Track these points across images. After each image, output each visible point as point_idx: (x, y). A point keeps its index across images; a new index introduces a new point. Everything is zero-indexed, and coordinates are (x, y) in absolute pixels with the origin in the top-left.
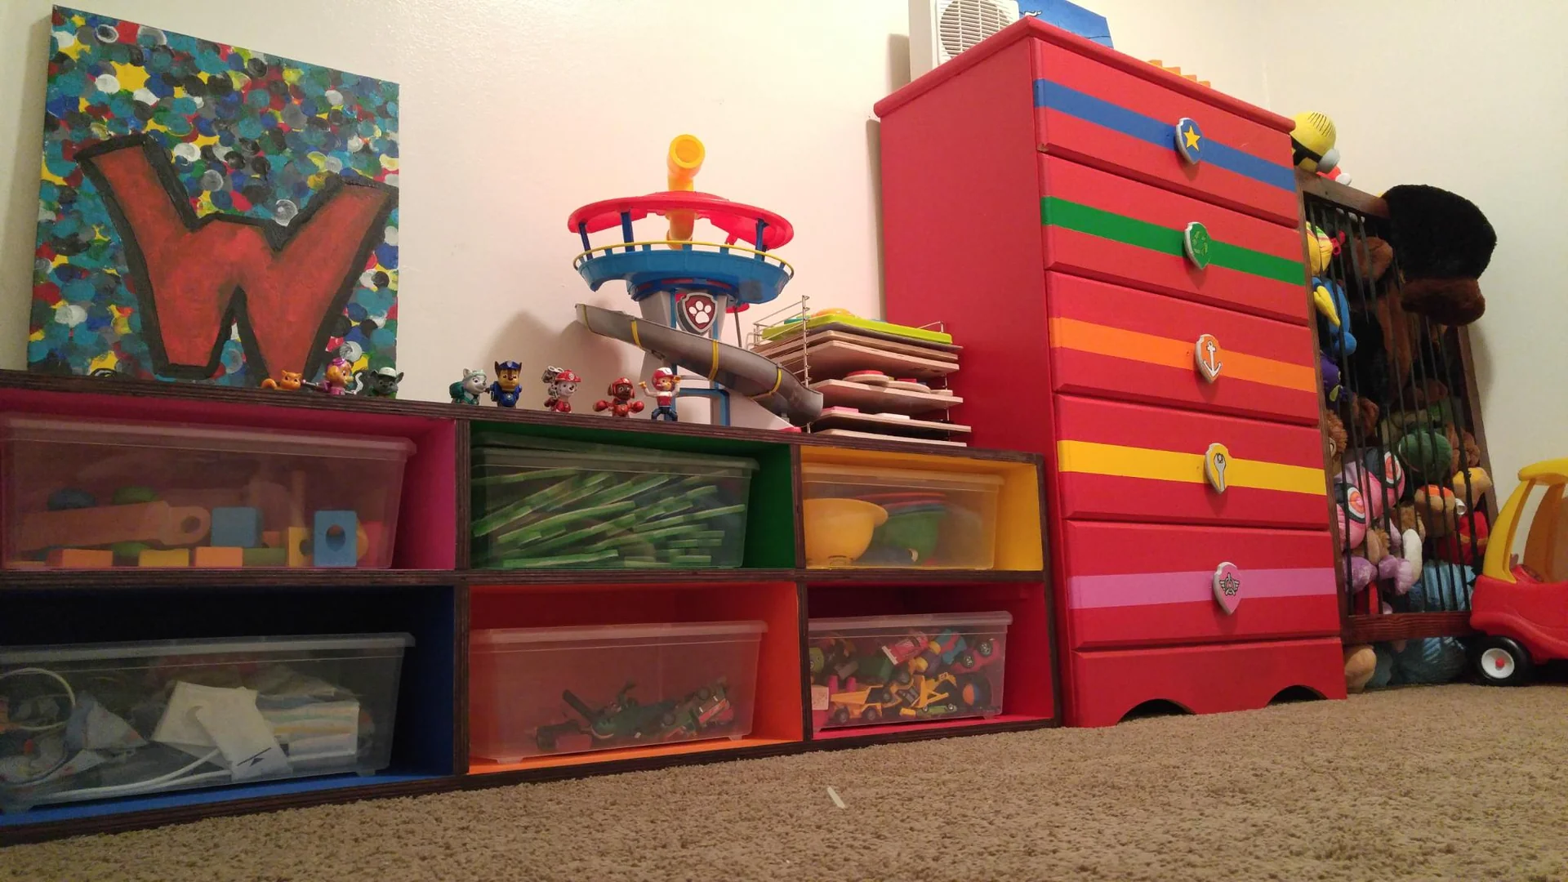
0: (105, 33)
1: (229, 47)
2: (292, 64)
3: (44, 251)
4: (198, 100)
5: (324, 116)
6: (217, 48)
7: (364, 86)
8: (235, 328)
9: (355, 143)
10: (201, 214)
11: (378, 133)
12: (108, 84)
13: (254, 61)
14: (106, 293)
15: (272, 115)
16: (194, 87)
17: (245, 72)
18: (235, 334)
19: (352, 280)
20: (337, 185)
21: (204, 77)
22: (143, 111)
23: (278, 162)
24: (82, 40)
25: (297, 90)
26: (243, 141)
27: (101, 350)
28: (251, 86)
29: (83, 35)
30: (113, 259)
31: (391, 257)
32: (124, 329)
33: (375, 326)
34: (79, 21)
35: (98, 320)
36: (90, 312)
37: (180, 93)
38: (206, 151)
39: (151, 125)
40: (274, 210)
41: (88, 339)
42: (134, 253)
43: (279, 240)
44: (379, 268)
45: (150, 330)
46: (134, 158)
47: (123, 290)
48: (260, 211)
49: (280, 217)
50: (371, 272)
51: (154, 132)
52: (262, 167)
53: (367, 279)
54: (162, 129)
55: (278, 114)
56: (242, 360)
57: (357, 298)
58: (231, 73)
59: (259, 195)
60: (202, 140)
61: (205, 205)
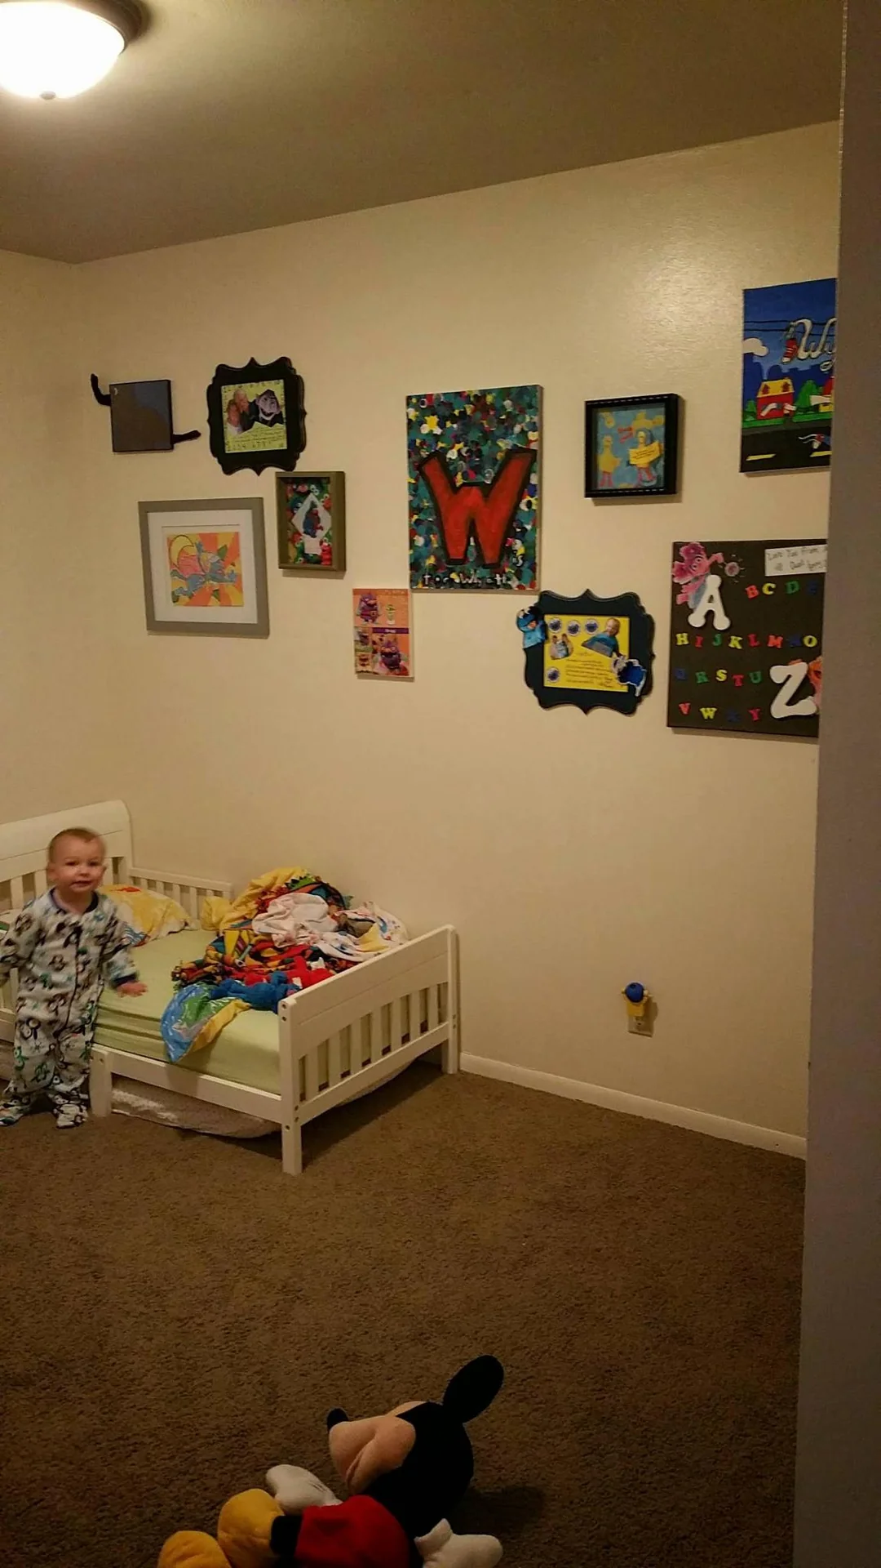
0: (423, 403)
1: (464, 392)
2: (490, 391)
3: (411, 516)
4: (455, 426)
5: (503, 417)
6: (459, 394)
7: (523, 390)
8: (472, 539)
9: (517, 429)
10: (458, 484)
11: (528, 420)
12: (425, 429)
13: (476, 396)
14: (429, 531)
15: (482, 424)
16: (454, 419)
17: (471, 403)
18: (472, 543)
19: (517, 507)
20: (511, 453)
21: (456, 412)
22: (437, 438)
23: (485, 449)
24: (417, 411)
25: (492, 405)
26: (472, 442)
27: (428, 557)
28: (474, 411)
29: (417, 408)
30: (431, 515)
31: (535, 490)
32: (436, 545)
33: (526, 530)
34: (414, 400)
35: (428, 543)
36: (425, 538)
37: (448, 424)
38: (459, 451)
39: (440, 445)
40: (484, 476)
41: (424, 551)
42: (437, 511)
43: (487, 490)
44: (529, 498)
45: (444, 546)
46: (435, 463)
47: (435, 528)
48: (479, 478)
49: (487, 479)
50: (525, 501)
51: (441, 448)
52: (479, 454)
53: (523, 506)
54: (443, 445)
55: (484, 422)
56: (475, 554)
57: (519, 516)
58: (466, 406)
59: (478, 470)
60: (458, 446)
61: (459, 480)
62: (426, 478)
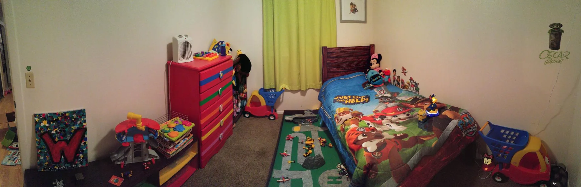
0: (41, 116)
1: (57, 113)
2: (67, 112)
3: (37, 151)
4: (54, 123)
5: (73, 119)
6: (56, 114)
7: (80, 111)
8: (63, 156)
9: (79, 122)
10: (56, 141)
11: (82, 119)
12: (42, 125)
13: (62, 114)
14: (45, 154)
15: (65, 122)
16: (53, 121)
17: (60, 116)
18: (63, 157)
19: (80, 145)
20: (76, 130)
21: (55, 119)
22: (47, 127)
23: (67, 130)
24: (38, 119)
25: (69, 117)
26: (61, 128)
27: (46, 162)
28: (61, 119)
29: (38, 118)
30: (46, 150)
31: (86, 139)
32: (48, 159)
33: (84, 150)
34: (37, 115)
35: (45, 158)
36: (44, 157)
37: (52, 123)
38: (56, 131)
39: (48, 129)
40: (67, 138)
41: (44, 161)
42: (48, 148)
43: (67, 142)
44: (84, 142)
45: (51, 159)
46: (46, 135)
47: (47, 154)
48: (65, 138)
49: (68, 138)
50: (83, 143)
51: (49, 130)
52: (64, 131)
53: (82, 144)
54: (50, 129)
55: (66, 122)
56: (64, 160)
57: (81, 147)
58: (58, 117)
59: (65, 136)
60: (56, 130)
61: (57, 139)
62: (43, 140)
